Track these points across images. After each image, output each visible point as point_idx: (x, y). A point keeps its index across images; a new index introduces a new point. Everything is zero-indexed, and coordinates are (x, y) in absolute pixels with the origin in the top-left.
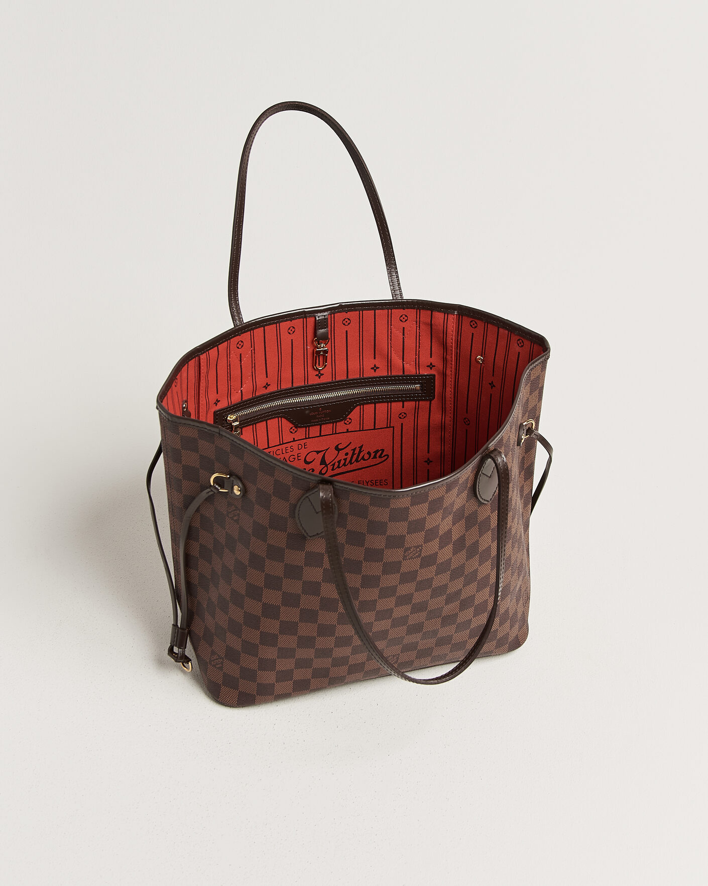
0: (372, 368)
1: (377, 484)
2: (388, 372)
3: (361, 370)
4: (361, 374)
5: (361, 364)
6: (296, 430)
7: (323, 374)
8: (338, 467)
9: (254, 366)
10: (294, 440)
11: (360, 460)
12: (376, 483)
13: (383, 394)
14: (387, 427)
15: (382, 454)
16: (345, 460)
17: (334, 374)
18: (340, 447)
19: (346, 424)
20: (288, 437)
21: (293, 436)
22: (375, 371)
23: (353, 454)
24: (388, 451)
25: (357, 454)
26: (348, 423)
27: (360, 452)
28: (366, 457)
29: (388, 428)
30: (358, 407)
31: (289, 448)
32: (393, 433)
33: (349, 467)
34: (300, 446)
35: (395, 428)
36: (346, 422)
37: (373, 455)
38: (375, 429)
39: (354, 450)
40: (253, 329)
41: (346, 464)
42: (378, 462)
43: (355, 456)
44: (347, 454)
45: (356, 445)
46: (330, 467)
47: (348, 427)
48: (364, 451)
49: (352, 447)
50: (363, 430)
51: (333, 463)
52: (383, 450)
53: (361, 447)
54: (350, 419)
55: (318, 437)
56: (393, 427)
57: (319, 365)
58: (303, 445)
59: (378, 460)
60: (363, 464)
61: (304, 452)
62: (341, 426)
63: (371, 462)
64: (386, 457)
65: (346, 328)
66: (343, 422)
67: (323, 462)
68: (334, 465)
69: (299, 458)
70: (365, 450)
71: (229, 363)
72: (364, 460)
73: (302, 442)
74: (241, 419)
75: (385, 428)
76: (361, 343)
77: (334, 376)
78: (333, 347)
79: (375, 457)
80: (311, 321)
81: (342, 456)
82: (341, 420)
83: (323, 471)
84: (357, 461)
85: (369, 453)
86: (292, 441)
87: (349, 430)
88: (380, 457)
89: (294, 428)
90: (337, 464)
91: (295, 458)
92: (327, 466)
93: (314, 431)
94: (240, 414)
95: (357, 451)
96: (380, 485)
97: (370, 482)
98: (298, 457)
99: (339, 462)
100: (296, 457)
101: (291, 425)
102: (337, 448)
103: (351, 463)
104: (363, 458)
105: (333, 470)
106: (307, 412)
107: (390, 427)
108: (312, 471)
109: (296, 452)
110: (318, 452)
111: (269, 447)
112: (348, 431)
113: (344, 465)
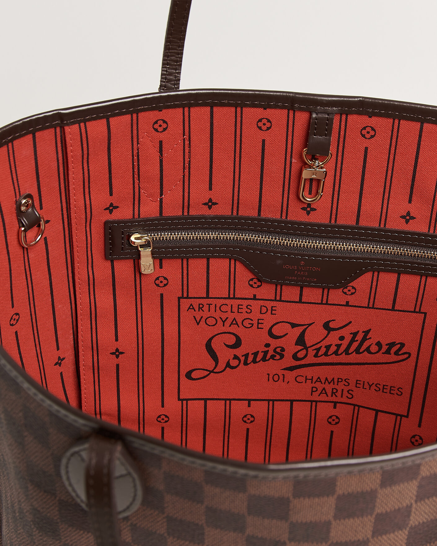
0: (403, 217)
1: (385, 391)
2: (429, 228)
3: (384, 216)
4: (383, 222)
5: (385, 206)
6: (259, 283)
7: (315, 210)
8: (326, 354)
9: (187, 167)
10: (255, 298)
11: (364, 351)
12: (383, 388)
13: (415, 261)
14: (414, 312)
15: (400, 349)
16: (339, 346)
17: (334, 212)
18: (332, 325)
19: (345, 293)
20: (244, 290)
21: (253, 291)
22: (407, 222)
23: (353, 340)
24: (413, 349)
25: (359, 342)
26: (350, 293)
27: (364, 339)
28: (374, 349)
29: (417, 312)
30: (369, 275)
31: (244, 307)
32: (424, 323)
33: (343, 358)
34: (264, 310)
35: (428, 316)
36: (345, 290)
37: (385, 348)
38: (393, 309)
39: (355, 334)
40: (190, 106)
41: (340, 352)
42: (392, 360)
43: (355, 345)
44: (342, 338)
45: (359, 326)
46: (311, 352)
47: (349, 298)
48: (371, 340)
49: (352, 329)
50: (373, 308)
51: (318, 346)
52: (402, 345)
53: (367, 332)
54: (353, 288)
55: (297, 302)
56: (425, 314)
57: (310, 193)
58: (270, 309)
59: (392, 357)
60: (365, 357)
61: (269, 320)
62: (336, 296)
63: (380, 357)
64: (406, 356)
65: (367, 143)
66: (341, 290)
67: (301, 341)
68: (318, 350)
69: (260, 326)
70: (374, 337)
71: (135, 152)
72: (370, 352)
73: (269, 304)
74: (157, 245)
75: (412, 312)
76: (390, 172)
77: (333, 217)
78: (339, 170)
79: (388, 352)
80: (301, 118)
81: (333, 339)
82: (338, 288)
83: (300, 355)
84: (357, 351)
85: (379, 344)
86: (251, 299)
87: (350, 304)
88: (396, 353)
89: (255, 280)
90: (323, 350)
91: (253, 324)
92: (306, 348)
93: (290, 293)
94: (157, 236)
95: (359, 337)
96: (390, 393)
97: (374, 385)
98: (258, 323)
99: (328, 347)
100: (255, 322)
101: (251, 276)
102: (326, 326)
103: (347, 351)
104: (368, 350)
105: (316, 356)
106: (279, 262)
107: (420, 312)
108: (281, 350)
109: (255, 315)
110: (294, 325)
111: (208, 297)
112: (347, 304)
113: (336, 353)
